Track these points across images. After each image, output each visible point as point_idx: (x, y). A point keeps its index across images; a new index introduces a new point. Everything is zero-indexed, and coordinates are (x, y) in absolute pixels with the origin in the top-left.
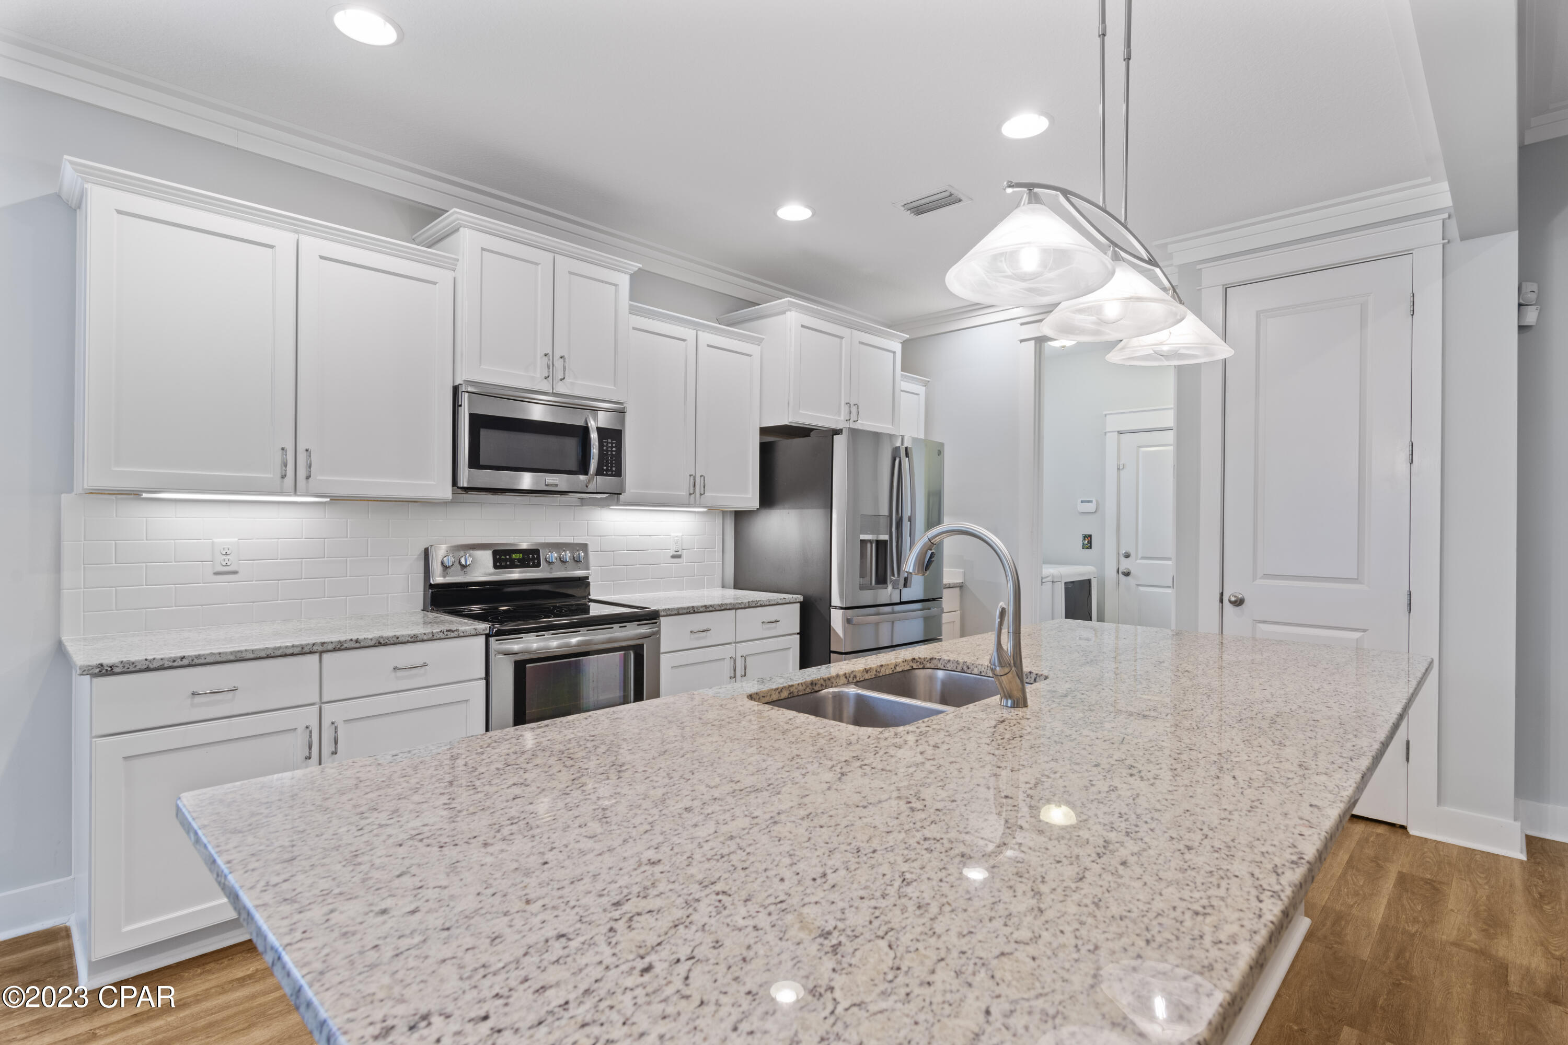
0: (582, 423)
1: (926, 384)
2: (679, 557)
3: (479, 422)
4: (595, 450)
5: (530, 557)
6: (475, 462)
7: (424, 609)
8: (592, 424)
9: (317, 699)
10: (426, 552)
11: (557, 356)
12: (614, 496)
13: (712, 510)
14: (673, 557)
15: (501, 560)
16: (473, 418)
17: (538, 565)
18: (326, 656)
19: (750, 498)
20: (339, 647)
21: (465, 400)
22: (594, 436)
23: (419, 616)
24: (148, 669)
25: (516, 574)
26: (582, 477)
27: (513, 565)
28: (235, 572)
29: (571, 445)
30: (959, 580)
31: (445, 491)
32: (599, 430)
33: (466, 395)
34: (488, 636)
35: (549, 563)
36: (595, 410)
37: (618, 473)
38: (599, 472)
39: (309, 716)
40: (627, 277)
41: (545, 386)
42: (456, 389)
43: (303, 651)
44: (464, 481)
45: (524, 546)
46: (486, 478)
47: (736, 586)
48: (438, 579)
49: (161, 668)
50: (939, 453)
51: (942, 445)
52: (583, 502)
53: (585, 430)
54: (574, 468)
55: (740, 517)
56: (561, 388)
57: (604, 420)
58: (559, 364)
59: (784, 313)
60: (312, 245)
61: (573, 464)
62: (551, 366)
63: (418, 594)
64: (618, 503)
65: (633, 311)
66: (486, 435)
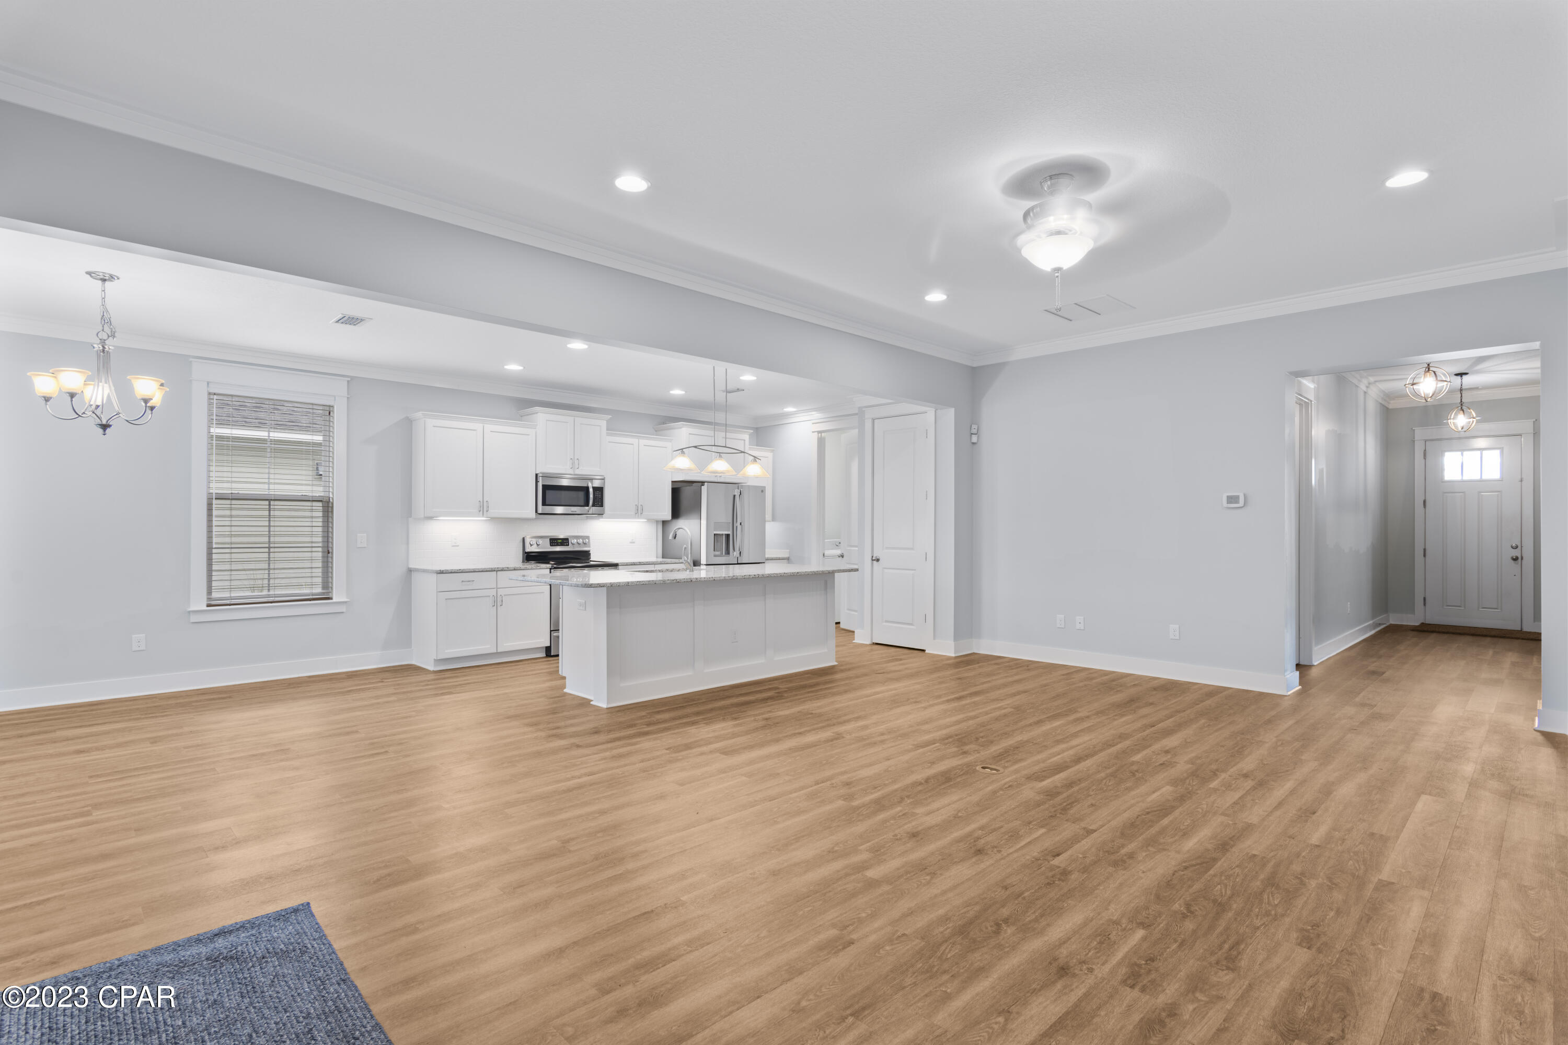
0: (586, 485)
1: (772, 451)
2: (634, 543)
3: (545, 488)
4: (591, 496)
5: (565, 542)
6: (544, 504)
7: (523, 562)
8: (590, 485)
9: (495, 586)
10: (524, 539)
11: (576, 459)
12: (601, 514)
13: (650, 520)
14: (631, 543)
15: (553, 543)
16: (543, 486)
17: (568, 545)
18: (498, 572)
19: (667, 514)
20: (503, 570)
21: (540, 479)
22: (591, 490)
23: (522, 564)
24: (451, 573)
25: (558, 549)
26: (587, 508)
27: (557, 545)
28: (458, 546)
29: (581, 494)
30: (787, 556)
31: (532, 514)
32: (594, 488)
33: (541, 478)
34: (551, 569)
35: (573, 544)
36: (591, 480)
37: (602, 505)
38: (593, 505)
39: (493, 592)
40: (605, 422)
41: (571, 472)
42: (537, 475)
43: (492, 570)
44: (540, 511)
45: (562, 537)
46: (548, 509)
47: (663, 558)
48: (528, 550)
49: (454, 572)
50: (762, 491)
51: (765, 487)
52: (587, 518)
53: (588, 488)
54: (582, 504)
55: (664, 523)
56: (578, 472)
57: (597, 484)
58: (576, 462)
59: (681, 428)
60: (489, 427)
61: (582, 503)
62: (573, 464)
63: (520, 556)
64: (602, 517)
65: (608, 435)
66: (548, 493)
